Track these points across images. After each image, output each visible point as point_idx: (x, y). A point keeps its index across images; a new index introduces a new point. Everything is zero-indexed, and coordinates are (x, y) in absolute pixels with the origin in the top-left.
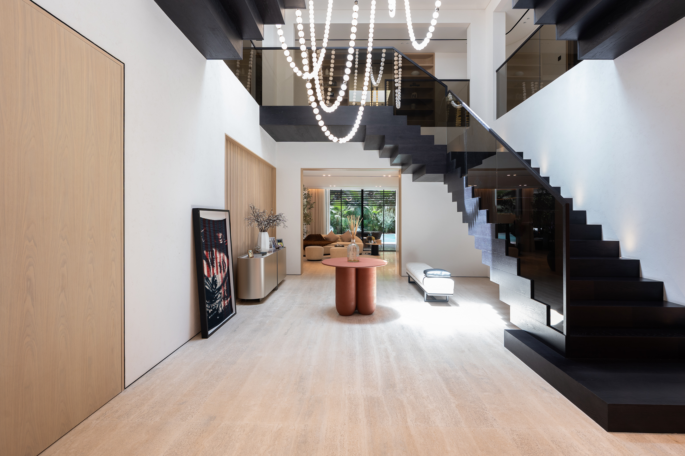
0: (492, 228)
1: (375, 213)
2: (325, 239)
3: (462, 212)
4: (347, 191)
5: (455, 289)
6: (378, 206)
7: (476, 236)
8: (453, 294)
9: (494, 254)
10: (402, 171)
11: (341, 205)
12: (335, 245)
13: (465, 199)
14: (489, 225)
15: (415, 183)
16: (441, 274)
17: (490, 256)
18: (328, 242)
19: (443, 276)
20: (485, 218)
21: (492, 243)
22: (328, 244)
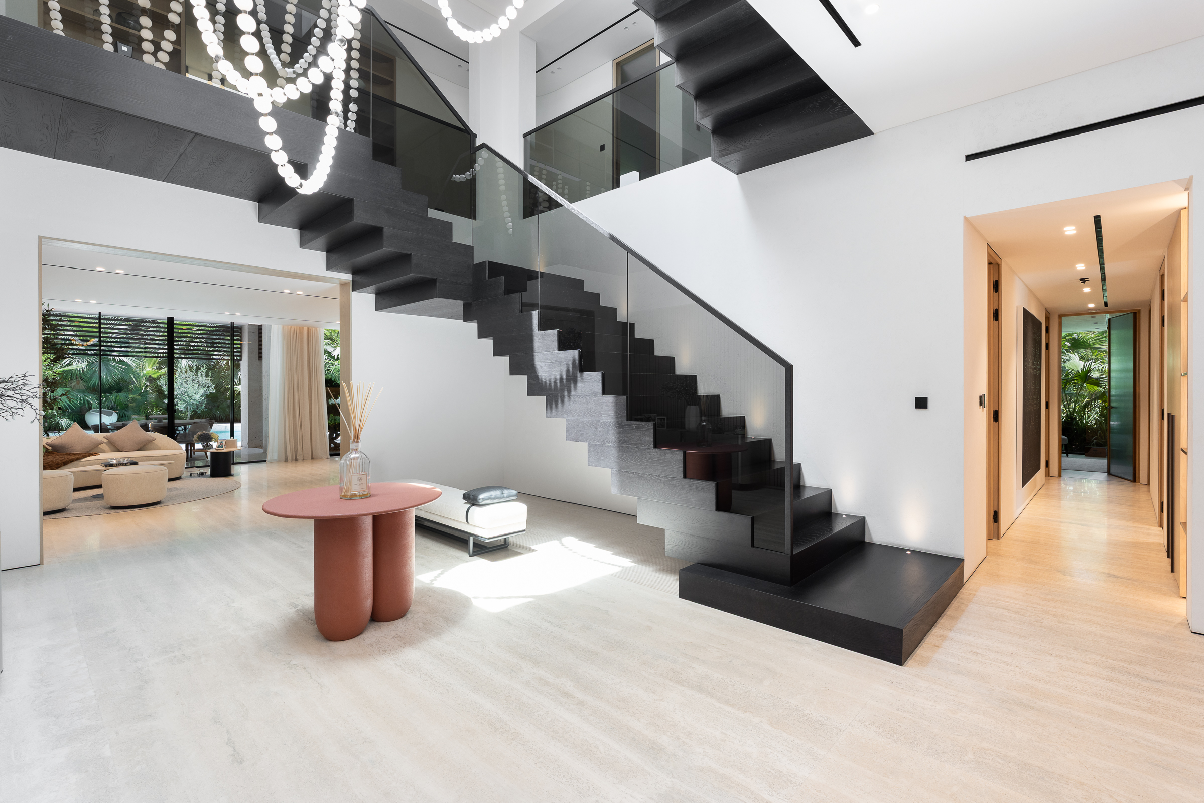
0: (617, 404)
1: (153, 376)
2: (50, 448)
3: (526, 377)
4: (112, 320)
5: (529, 521)
6: (160, 357)
7: (570, 418)
8: (525, 531)
9: (623, 447)
10: (356, 286)
11: (101, 355)
12: (106, 461)
13: (536, 351)
14: (610, 399)
15: (381, 314)
16: (502, 496)
17: (612, 453)
18: (66, 456)
19: (507, 497)
20: (598, 387)
21: (619, 428)
22: (72, 461)
